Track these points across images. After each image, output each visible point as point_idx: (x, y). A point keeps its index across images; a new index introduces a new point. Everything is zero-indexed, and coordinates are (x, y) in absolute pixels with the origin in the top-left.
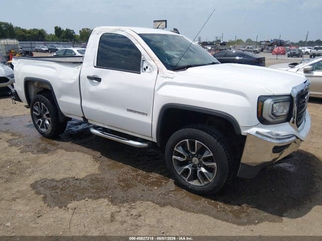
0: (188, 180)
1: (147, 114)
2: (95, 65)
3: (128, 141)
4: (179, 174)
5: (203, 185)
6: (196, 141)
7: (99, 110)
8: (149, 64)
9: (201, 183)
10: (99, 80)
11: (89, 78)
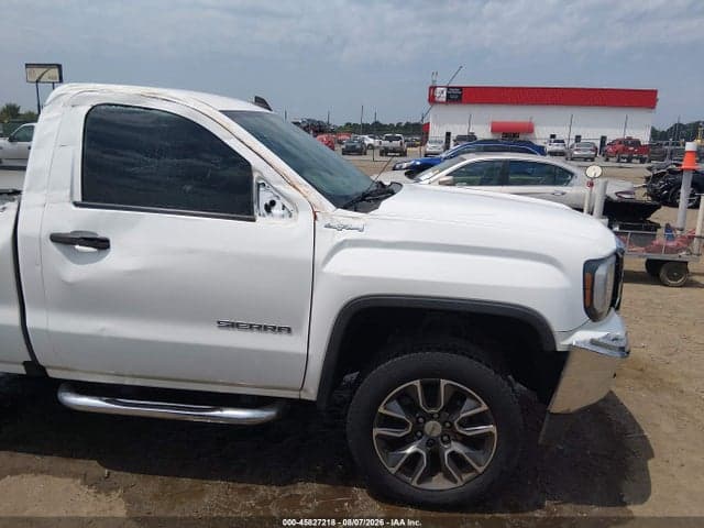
0: (419, 482)
1: (289, 330)
2: (78, 198)
3: (217, 413)
4: (393, 470)
5: (460, 483)
6: (443, 382)
7: (105, 334)
8: (280, 194)
9: (456, 482)
10: (102, 244)
11: (56, 238)
